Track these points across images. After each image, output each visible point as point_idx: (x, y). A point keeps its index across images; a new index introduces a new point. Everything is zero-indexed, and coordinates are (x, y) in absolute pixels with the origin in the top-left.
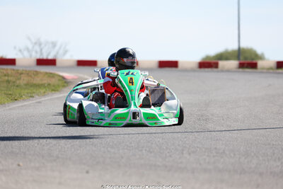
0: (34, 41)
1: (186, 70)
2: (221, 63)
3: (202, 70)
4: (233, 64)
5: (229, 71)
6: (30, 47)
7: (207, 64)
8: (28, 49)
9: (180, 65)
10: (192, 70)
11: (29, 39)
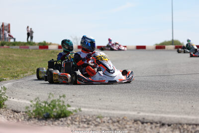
1: (149, 50)
2: (166, 47)
3: (158, 50)
4: (173, 47)
5: (171, 50)
7: (160, 47)
9: (147, 48)
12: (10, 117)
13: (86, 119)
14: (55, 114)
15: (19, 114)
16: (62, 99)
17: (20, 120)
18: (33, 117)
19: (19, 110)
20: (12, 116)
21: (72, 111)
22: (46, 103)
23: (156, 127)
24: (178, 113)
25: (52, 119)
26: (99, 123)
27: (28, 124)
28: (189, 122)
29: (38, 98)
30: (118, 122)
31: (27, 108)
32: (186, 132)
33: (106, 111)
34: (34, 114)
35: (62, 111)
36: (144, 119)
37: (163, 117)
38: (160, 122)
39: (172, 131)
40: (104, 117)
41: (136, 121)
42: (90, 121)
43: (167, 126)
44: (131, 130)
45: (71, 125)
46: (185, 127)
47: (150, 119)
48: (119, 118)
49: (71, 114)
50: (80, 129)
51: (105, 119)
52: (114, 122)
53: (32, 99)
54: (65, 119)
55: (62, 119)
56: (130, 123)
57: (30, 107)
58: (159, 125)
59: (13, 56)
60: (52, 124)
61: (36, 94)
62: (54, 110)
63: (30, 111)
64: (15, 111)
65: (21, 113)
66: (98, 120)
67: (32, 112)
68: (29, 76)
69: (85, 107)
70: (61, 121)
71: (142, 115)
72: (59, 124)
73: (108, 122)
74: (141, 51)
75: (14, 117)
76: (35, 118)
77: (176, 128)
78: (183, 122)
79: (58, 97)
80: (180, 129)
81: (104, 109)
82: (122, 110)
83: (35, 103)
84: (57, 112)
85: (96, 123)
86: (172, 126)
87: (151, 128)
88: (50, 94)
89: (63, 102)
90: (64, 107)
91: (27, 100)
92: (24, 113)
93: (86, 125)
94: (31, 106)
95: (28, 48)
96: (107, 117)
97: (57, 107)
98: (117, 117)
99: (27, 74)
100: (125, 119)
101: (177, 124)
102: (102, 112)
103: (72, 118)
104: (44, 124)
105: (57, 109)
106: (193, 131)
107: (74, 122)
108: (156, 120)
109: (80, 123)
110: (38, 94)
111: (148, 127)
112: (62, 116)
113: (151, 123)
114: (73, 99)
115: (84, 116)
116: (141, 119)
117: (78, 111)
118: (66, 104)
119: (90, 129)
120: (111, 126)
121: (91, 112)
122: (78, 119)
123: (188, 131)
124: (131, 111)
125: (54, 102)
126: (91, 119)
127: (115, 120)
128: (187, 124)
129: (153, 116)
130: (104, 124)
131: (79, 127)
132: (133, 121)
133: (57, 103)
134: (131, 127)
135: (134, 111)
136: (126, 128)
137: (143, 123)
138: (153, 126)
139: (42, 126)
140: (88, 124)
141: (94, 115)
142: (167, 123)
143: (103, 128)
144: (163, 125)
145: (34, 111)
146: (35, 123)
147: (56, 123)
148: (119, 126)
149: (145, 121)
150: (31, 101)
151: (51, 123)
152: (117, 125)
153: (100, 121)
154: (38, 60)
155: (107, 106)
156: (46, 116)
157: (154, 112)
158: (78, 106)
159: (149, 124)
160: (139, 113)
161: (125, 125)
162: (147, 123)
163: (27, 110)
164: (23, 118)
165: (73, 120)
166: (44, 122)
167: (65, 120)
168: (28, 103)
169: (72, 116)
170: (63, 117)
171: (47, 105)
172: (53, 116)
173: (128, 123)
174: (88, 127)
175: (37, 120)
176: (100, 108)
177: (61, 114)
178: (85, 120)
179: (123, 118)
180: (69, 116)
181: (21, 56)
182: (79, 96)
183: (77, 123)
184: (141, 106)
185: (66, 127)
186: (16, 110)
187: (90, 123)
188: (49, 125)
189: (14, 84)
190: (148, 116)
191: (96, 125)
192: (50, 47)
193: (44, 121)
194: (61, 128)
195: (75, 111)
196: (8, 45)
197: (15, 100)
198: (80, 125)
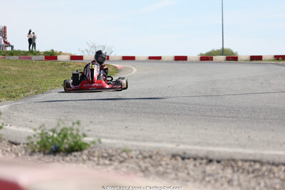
0: (91, 45)
1: (192, 62)
2: (215, 58)
3: (203, 62)
4: (223, 58)
5: (220, 62)
6: (89, 49)
7: (206, 58)
8: (87, 50)
9: (188, 59)
10: (196, 62)
11: (88, 44)
12: (6, 151)
13: (108, 153)
14: (67, 146)
15: (19, 146)
16: (76, 126)
17: (20, 155)
18: (37, 150)
19: (18, 141)
20: (9, 149)
21: (88, 143)
22: (54, 131)
23: (201, 164)
24: (230, 145)
25: (62, 153)
26: (125, 159)
27: (30, 159)
28: (245, 158)
29: (43, 125)
30: (151, 157)
31: (29, 138)
32: (241, 170)
33: (135, 143)
34: (38, 146)
35: (76, 143)
36: (185, 153)
37: (210, 151)
38: (207, 158)
39: (223, 170)
40: (131, 151)
41: (174, 156)
42: (113, 156)
43: (215, 163)
44: (167, 168)
45: (88, 162)
46: (240, 164)
47: (193, 153)
48: (152, 152)
49: (87, 147)
50: (99, 167)
51: (133, 154)
52: (145, 158)
53: (36, 127)
54: (79, 153)
55: (76, 153)
56: (167, 159)
57: (33, 137)
58: (205, 161)
59: (10, 70)
60: (63, 160)
61: (40, 120)
62: (66, 141)
63: (32, 143)
64: (13, 143)
65: (21, 145)
66: (124, 154)
67: (35, 143)
68: (32, 96)
69: (106, 138)
70: (75, 156)
71: (182, 148)
72: (71, 160)
73: (137, 158)
74: (181, 64)
75: (11, 150)
76: (39, 151)
77: (228, 166)
78: (238, 157)
79: (71, 124)
80: (232, 167)
81: (131, 140)
82: (156, 141)
83: (39, 132)
84: (70, 144)
85: (122, 159)
86: (223, 163)
87: (195, 165)
88: (60, 119)
89: (78, 130)
90: (78, 138)
91: (30, 128)
92: (25, 146)
93: (107, 162)
94: (35, 136)
95: (30, 58)
96: (135, 150)
97: (69, 138)
98: (150, 151)
99: (28, 93)
100: (160, 153)
101: (229, 160)
102: (129, 144)
103: (89, 152)
104: (51, 160)
105: (68, 140)
106: (251, 170)
107: (91, 158)
108: (201, 154)
109: (101, 160)
110: (43, 120)
111: (190, 164)
112: (76, 148)
113: (195, 159)
114: (91, 127)
115: (105, 150)
116: (181, 153)
117: (97, 143)
118: (80, 133)
119: (113, 167)
120: (141, 163)
121: (114, 144)
122: (96, 154)
123: (244, 169)
124: (167, 142)
125: (65, 131)
126: (114, 153)
127: (146, 154)
128: (242, 160)
129: (197, 150)
130: (132, 160)
131: (98, 164)
132: (170, 156)
133: (69, 132)
134: (167, 164)
135: (172, 142)
136: (161, 165)
137: (183, 159)
138: (197, 163)
139: (48, 162)
140: (110, 160)
141: (119, 148)
142: (215, 159)
143: (131, 166)
144: (210, 161)
145: (38, 143)
146: (39, 159)
147: (68, 158)
148: (152, 162)
149: (187, 156)
150: (35, 130)
151: (61, 158)
152: (149, 162)
153: (126, 156)
154: (43, 75)
155: (135, 136)
156: (54, 149)
157: (199, 144)
158: (96, 136)
159: (192, 160)
160: (178, 145)
161: (159, 161)
162: (189, 158)
163: (28, 142)
164: (23, 152)
165: (90, 155)
166: (51, 158)
167: (80, 156)
168: (31, 132)
169: (90, 149)
170: (77, 151)
171: (55, 135)
172: (63, 149)
173: (165, 159)
174: (111, 164)
175: (42, 155)
176: (126, 139)
177: (75, 146)
178: (106, 155)
179: (157, 153)
180: (85, 149)
181: (20, 69)
182: (99, 123)
183: (96, 159)
184: (182, 136)
185: (81, 165)
186: (14, 141)
187: (113, 158)
188: (59, 161)
189: (11, 106)
190: (190, 150)
191: (121, 162)
192: (60, 58)
193: (52, 156)
194: (75, 165)
195: (93, 142)
196: (3, 55)
197: (13, 128)
198: (99, 161)
